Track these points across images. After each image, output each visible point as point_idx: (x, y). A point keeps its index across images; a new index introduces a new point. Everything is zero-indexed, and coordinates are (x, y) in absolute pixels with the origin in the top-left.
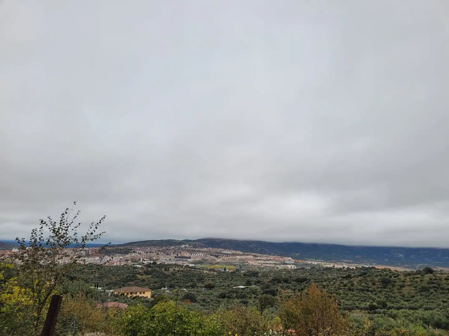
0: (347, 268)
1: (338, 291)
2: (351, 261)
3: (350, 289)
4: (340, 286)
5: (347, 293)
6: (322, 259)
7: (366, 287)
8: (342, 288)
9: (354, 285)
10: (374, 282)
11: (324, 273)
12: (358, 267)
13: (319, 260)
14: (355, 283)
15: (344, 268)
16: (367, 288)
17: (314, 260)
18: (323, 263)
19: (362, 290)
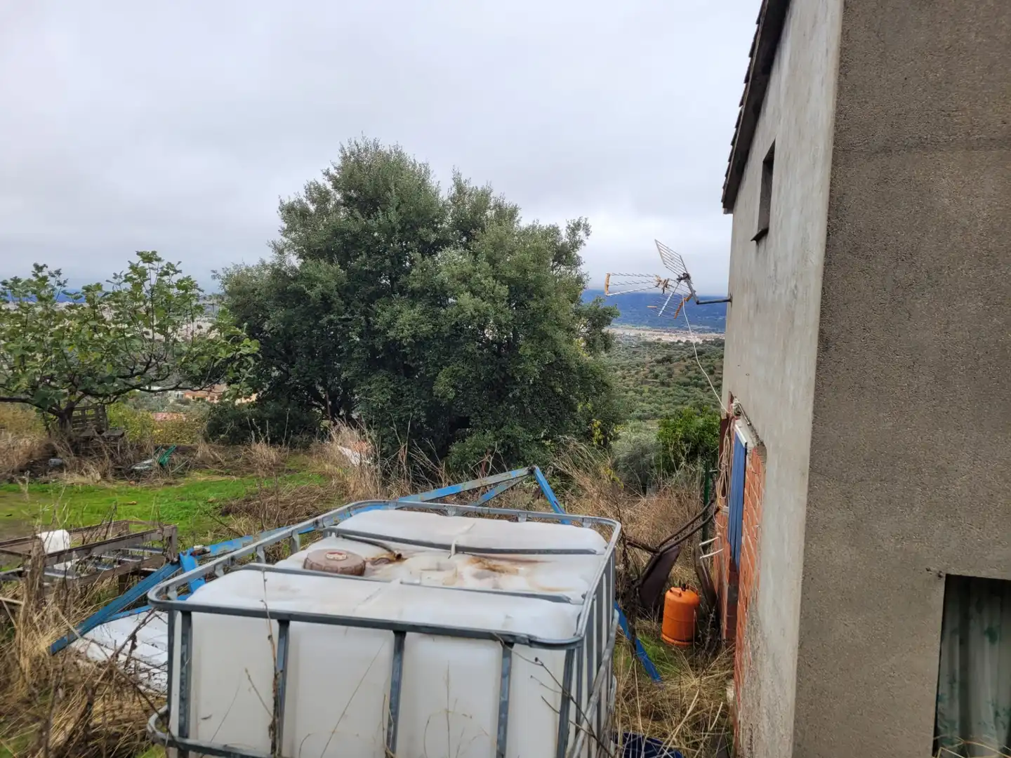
0: (685, 343)
1: (638, 388)
2: (708, 327)
3: (663, 384)
4: (646, 377)
5: (655, 389)
6: (647, 325)
7: (694, 379)
8: (651, 380)
9: (673, 376)
10: (712, 368)
11: (637, 352)
12: (708, 340)
13: (641, 327)
14: (677, 371)
15: (679, 341)
16: (696, 380)
17: (631, 327)
18: (647, 333)
19: (685, 384)
